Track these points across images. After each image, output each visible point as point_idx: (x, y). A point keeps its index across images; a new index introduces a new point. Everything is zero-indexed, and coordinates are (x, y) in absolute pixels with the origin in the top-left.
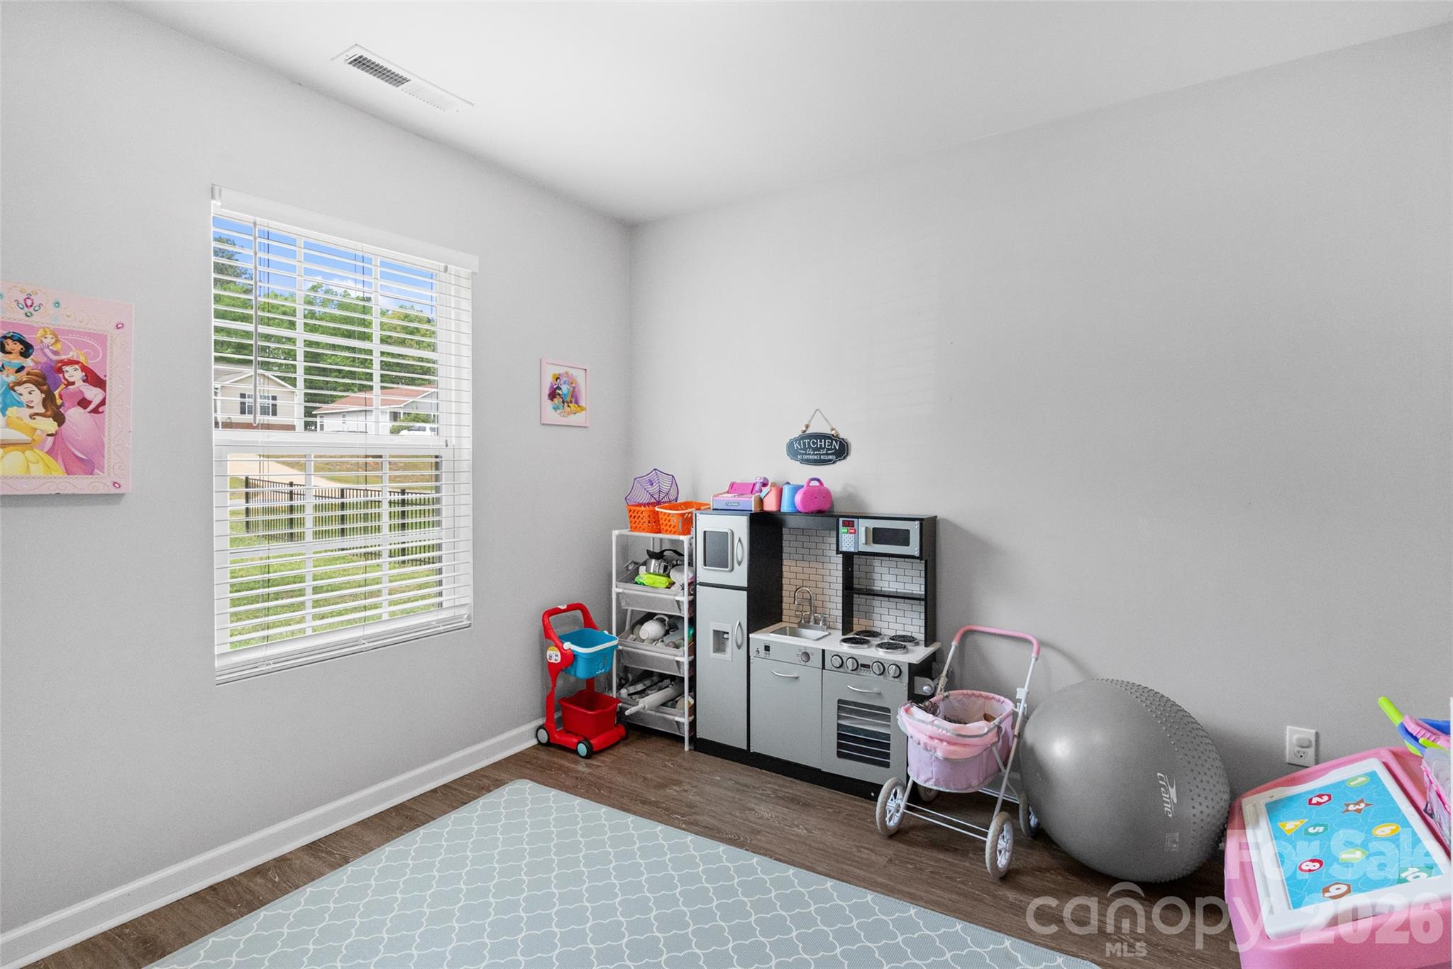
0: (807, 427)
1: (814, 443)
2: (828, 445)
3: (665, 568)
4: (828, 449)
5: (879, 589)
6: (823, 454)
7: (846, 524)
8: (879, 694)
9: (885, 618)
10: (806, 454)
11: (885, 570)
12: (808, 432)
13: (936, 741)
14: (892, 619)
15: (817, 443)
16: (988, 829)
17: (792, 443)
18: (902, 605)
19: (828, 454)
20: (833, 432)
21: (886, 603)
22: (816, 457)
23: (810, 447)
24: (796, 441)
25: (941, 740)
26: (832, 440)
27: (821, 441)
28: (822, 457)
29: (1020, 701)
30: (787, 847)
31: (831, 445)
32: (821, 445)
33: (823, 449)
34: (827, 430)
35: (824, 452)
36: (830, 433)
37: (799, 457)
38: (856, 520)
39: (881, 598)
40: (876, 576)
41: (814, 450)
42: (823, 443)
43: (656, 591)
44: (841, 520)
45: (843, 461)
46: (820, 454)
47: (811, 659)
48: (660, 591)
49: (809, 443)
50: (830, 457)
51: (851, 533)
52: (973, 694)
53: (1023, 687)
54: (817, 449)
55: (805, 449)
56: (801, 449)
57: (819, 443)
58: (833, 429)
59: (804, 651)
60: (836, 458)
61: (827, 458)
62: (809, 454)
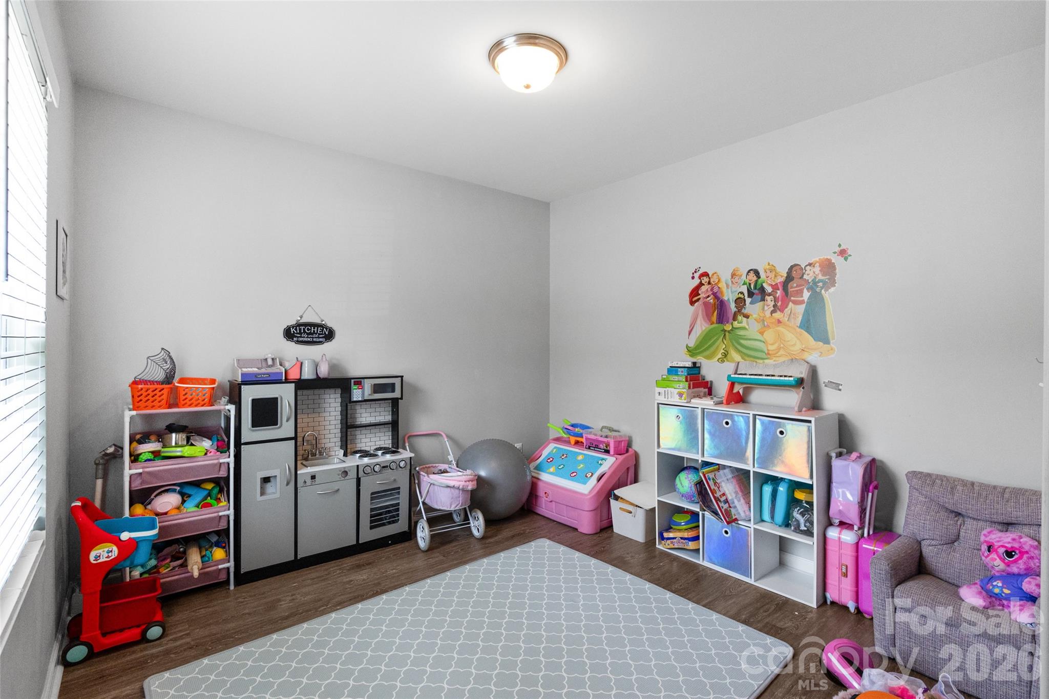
0: (301, 317)
1: (308, 329)
2: (320, 332)
3: (188, 439)
4: (319, 334)
5: (360, 423)
6: (316, 337)
7: (355, 383)
8: (395, 480)
9: (363, 440)
10: (301, 337)
11: (364, 411)
12: (301, 321)
13: (468, 482)
14: (368, 440)
15: (311, 330)
16: (469, 520)
17: (290, 328)
18: (374, 430)
19: (319, 337)
20: (323, 323)
21: (364, 431)
22: (309, 339)
23: (304, 332)
24: (293, 327)
25: (469, 481)
26: (323, 328)
27: (314, 328)
28: (314, 339)
29: (452, 461)
30: (403, 578)
31: (322, 331)
32: (314, 331)
33: (316, 334)
34: (318, 321)
35: (317, 336)
36: (320, 323)
37: (295, 339)
38: (362, 380)
39: (361, 429)
40: (358, 415)
41: (308, 334)
42: (316, 330)
43: (195, 460)
44: (352, 381)
45: (329, 342)
46: (313, 338)
47: (349, 474)
48: (199, 459)
49: (304, 329)
50: (321, 340)
51: (359, 389)
52: (426, 467)
53: (450, 455)
54: (310, 333)
55: (300, 333)
56: (297, 333)
57: (312, 330)
58: (322, 321)
59: (343, 470)
60: (326, 340)
61: (318, 340)
62: (304, 337)
